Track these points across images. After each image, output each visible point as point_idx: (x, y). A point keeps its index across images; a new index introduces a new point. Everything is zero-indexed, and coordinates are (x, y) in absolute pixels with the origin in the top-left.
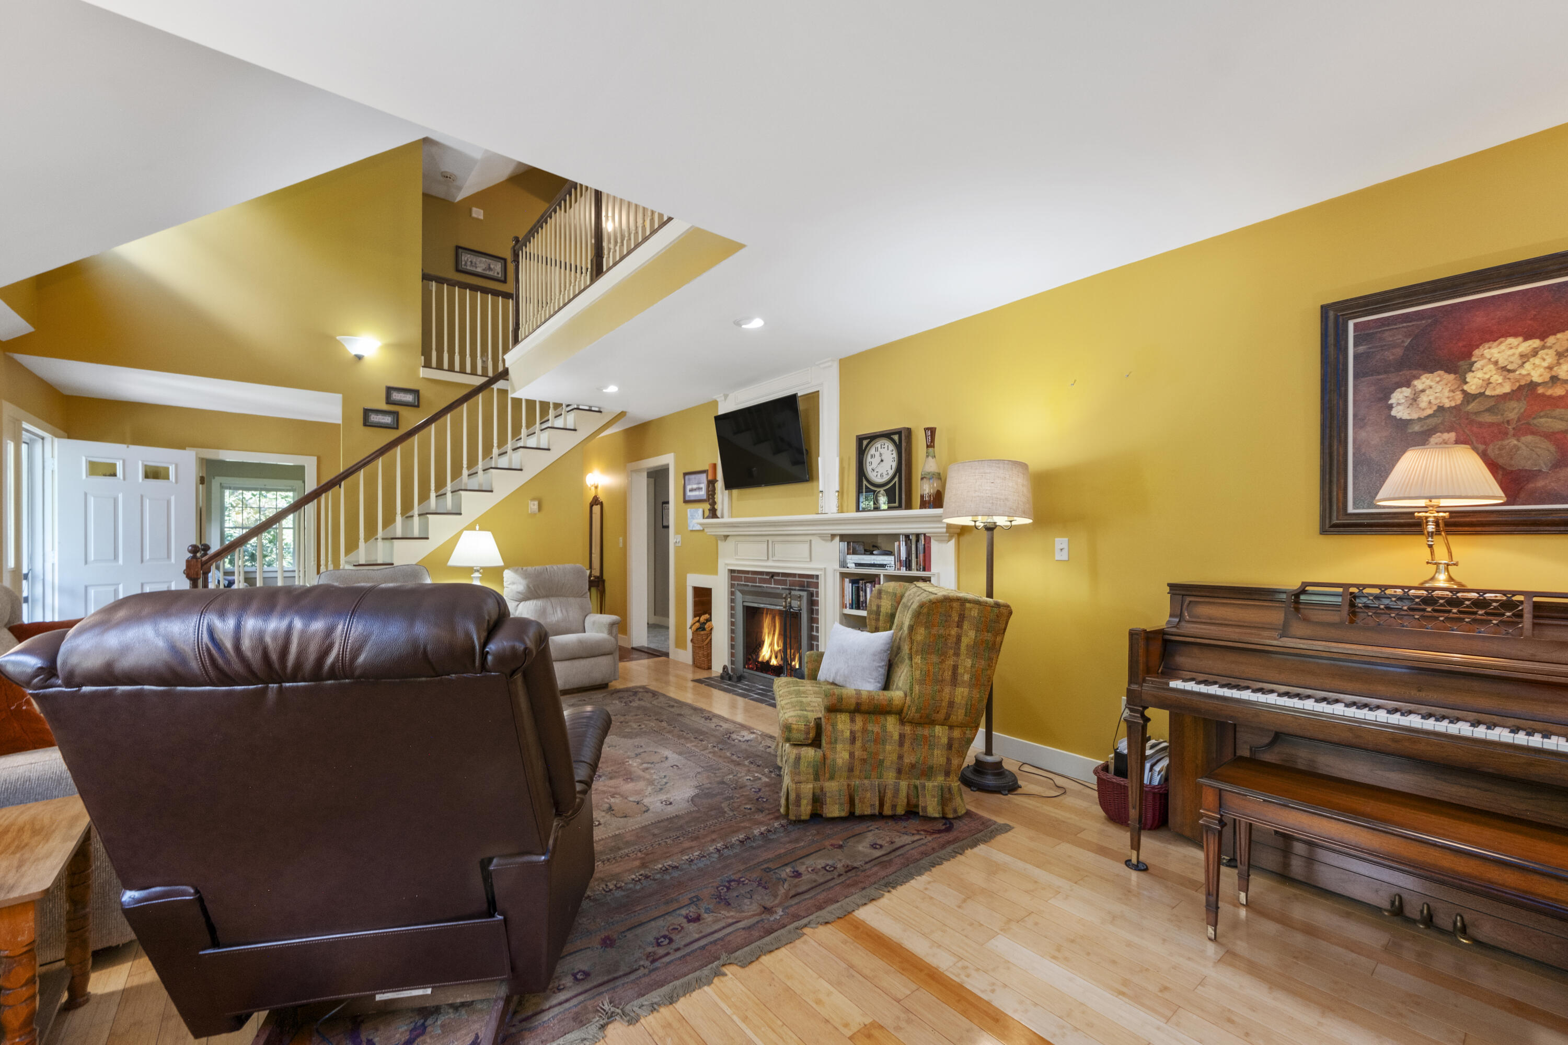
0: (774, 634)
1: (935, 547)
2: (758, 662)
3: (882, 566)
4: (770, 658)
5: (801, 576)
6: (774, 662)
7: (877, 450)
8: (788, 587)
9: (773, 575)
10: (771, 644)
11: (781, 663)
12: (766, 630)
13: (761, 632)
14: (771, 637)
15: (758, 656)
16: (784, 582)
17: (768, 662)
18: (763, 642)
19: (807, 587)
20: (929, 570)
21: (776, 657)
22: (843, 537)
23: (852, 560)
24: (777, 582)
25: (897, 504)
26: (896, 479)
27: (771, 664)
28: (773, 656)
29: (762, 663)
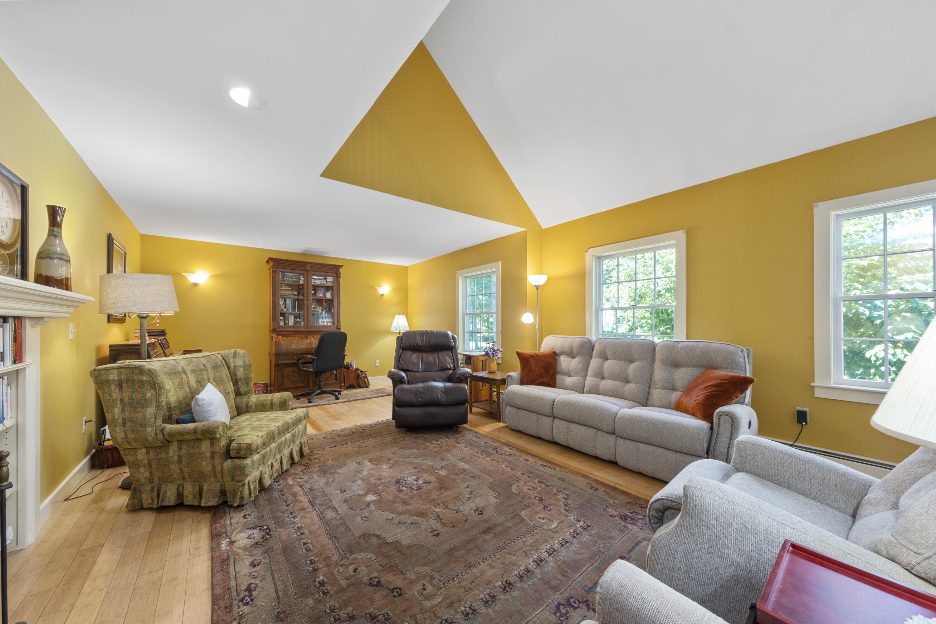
1: (29, 333)
26: (18, 245)
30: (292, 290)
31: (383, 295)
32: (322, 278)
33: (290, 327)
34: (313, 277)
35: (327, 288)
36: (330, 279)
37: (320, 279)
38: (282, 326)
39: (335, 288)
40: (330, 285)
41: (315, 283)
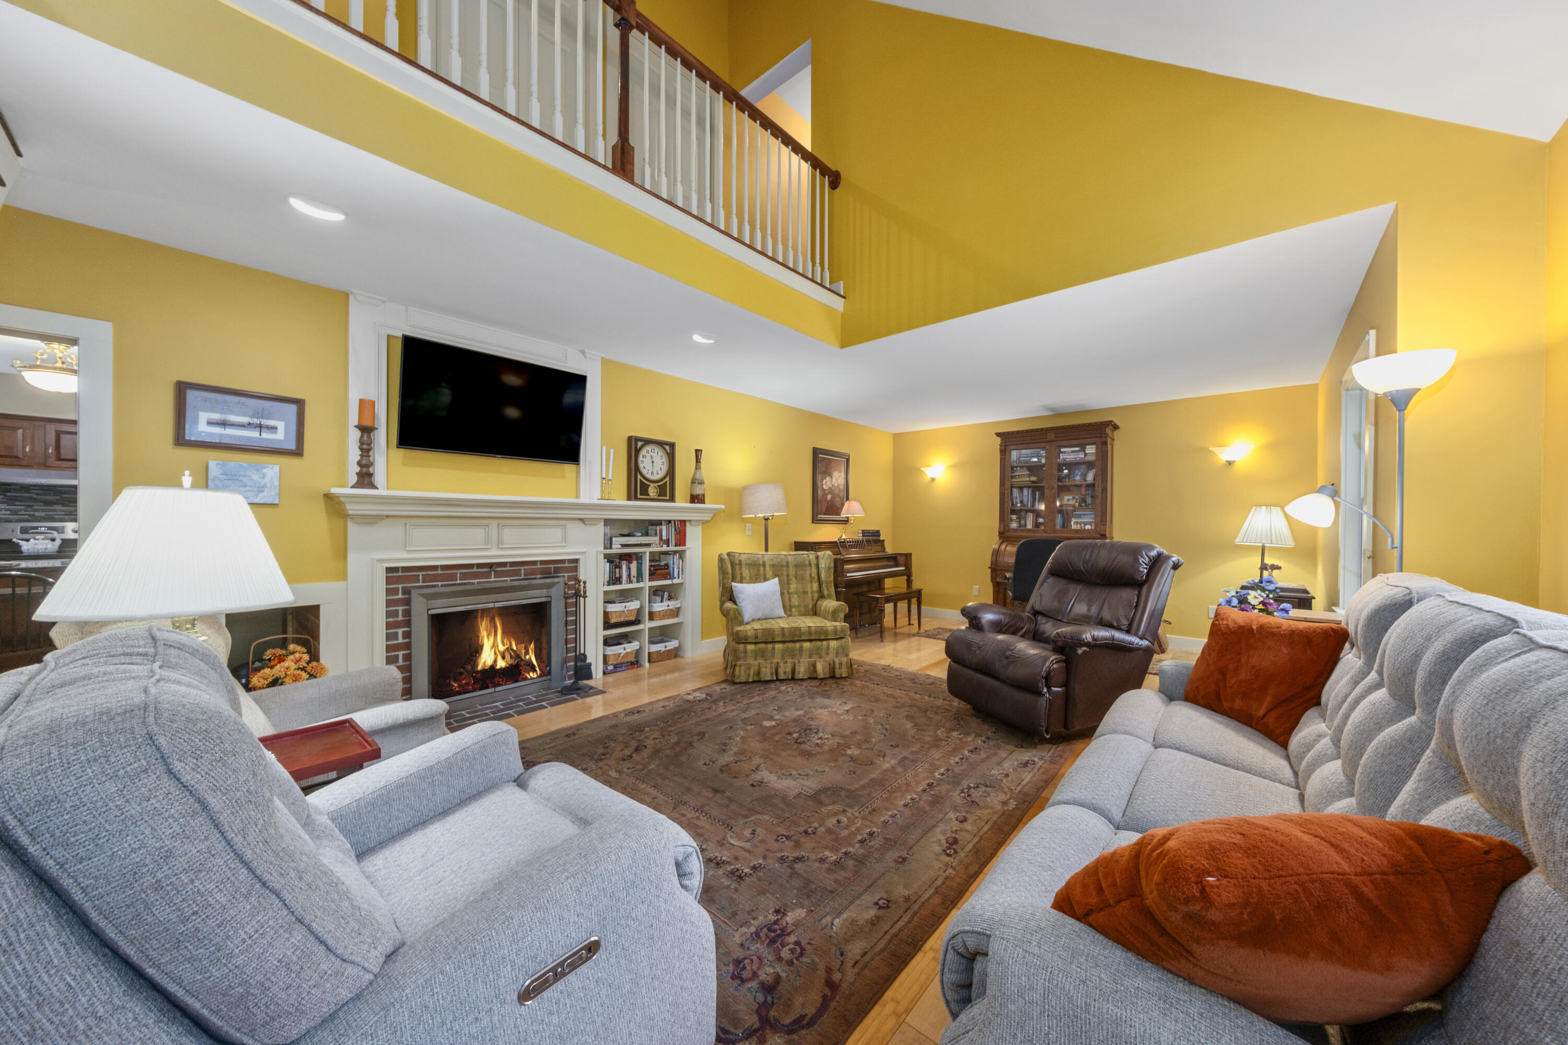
0: (496, 635)
1: (689, 529)
2: (477, 672)
3: (648, 545)
4: (495, 661)
5: (543, 562)
6: (501, 664)
7: (648, 452)
8: (523, 577)
9: (490, 566)
10: (494, 645)
11: (511, 662)
12: (483, 633)
13: (478, 637)
14: (492, 639)
15: (475, 664)
16: (517, 573)
17: (492, 667)
18: (482, 647)
19: (555, 572)
20: (684, 544)
21: (503, 658)
22: (607, 522)
23: (617, 542)
24: (497, 574)
25: (668, 498)
26: (667, 479)
27: (498, 667)
28: (499, 657)
29: (484, 671)
30: (1029, 476)
31: (1230, 463)
32: (1077, 449)
33: (1029, 531)
34: (1063, 450)
35: (1090, 465)
36: (1091, 449)
37: (1073, 452)
38: (1014, 530)
39: (1102, 464)
40: (1091, 458)
41: (1065, 459)
